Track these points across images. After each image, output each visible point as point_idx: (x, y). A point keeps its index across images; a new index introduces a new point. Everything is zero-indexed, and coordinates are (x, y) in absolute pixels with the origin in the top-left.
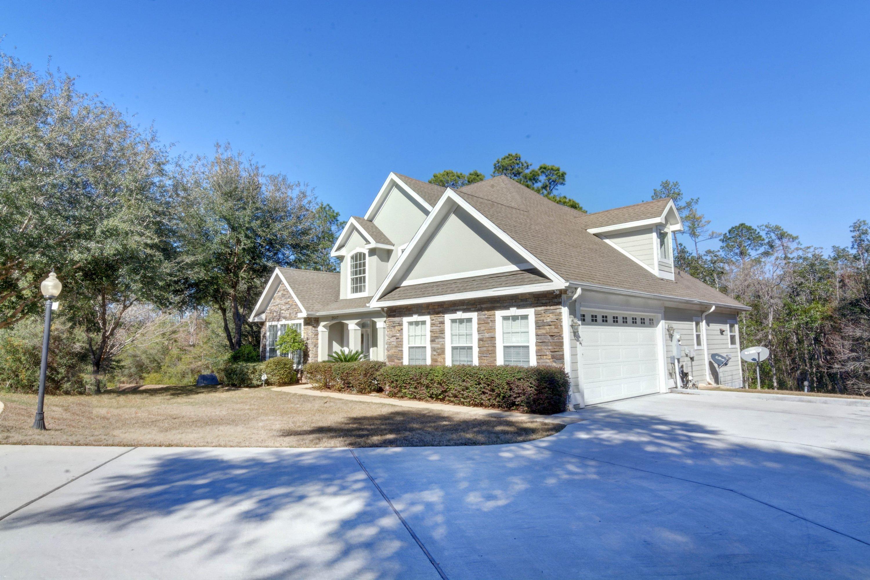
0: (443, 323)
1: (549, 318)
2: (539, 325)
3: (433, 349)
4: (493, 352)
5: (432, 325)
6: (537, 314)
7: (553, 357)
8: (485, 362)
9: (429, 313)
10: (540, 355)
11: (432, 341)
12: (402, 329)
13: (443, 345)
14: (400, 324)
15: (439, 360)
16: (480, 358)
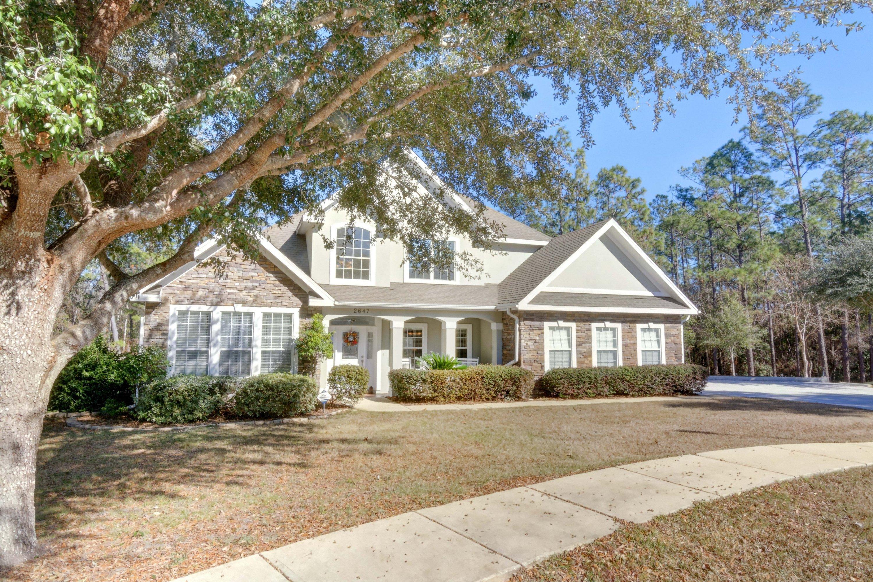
0: (589, 330)
1: (674, 332)
2: (667, 336)
3: (579, 353)
4: (634, 355)
5: (578, 331)
6: (666, 329)
7: (676, 358)
8: (628, 362)
9: (574, 321)
10: (668, 357)
11: (579, 345)
12: (543, 333)
13: (590, 348)
14: (541, 329)
15: (586, 362)
16: (624, 360)
